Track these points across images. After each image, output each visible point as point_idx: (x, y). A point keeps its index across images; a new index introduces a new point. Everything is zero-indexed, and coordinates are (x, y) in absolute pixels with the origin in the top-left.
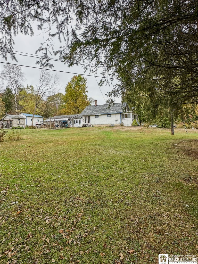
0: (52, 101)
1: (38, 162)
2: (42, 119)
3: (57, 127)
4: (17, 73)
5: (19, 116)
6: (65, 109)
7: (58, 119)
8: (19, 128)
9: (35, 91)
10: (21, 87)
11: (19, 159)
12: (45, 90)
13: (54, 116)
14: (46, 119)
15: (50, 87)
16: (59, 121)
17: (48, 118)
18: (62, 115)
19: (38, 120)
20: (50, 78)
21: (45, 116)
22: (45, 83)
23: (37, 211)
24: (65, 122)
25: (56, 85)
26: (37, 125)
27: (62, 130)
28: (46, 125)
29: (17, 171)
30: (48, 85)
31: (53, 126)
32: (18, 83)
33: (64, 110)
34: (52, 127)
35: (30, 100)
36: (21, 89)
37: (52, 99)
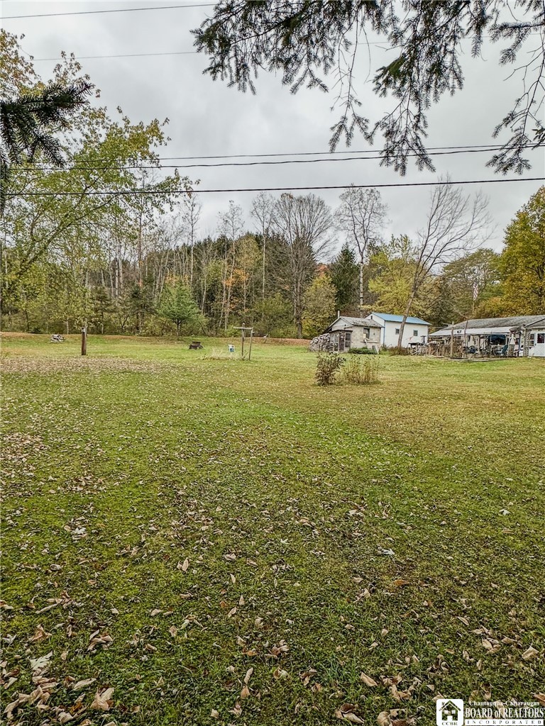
0: (459, 275)
1: (431, 453)
2: (426, 328)
3: (471, 352)
4: (369, 208)
5: (367, 321)
6: (498, 299)
7: (474, 330)
8: (365, 352)
9: (413, 250)
10: (378, 244)
11: (379, 435)
12: (442, 246)
13: (462, 320)
14: (437, 330)
15: (457, 235)
16: (479, 335)
17: (442, 325)
18: (488, 316)
19: (416, 333)
20: (460, 206)
21: (434, 320)
22: (446, 223)
23: (451, 599)
24: (499, 339)
25: (478, 226)
26: (412, 344)
27: (488, 364)
28: (436, 347)
29: (377, 465)
30: (452, 230)
31: (457, 350)
32: (371, 233)
33: (498, 301)
34: (456, 354)
35: (396, 278)
36: (377, 248)
37: (458, 271)
